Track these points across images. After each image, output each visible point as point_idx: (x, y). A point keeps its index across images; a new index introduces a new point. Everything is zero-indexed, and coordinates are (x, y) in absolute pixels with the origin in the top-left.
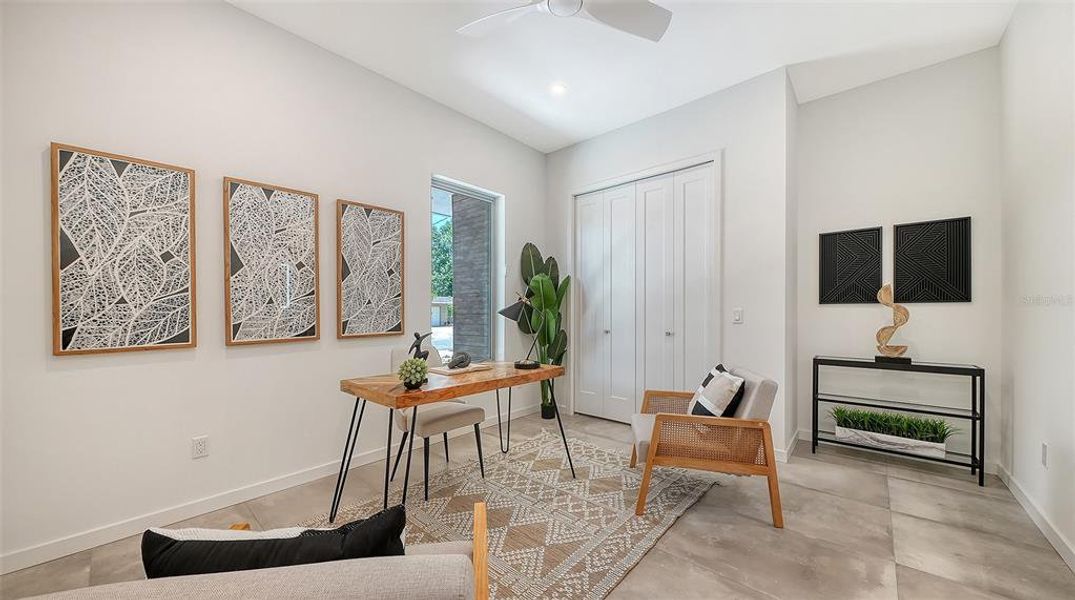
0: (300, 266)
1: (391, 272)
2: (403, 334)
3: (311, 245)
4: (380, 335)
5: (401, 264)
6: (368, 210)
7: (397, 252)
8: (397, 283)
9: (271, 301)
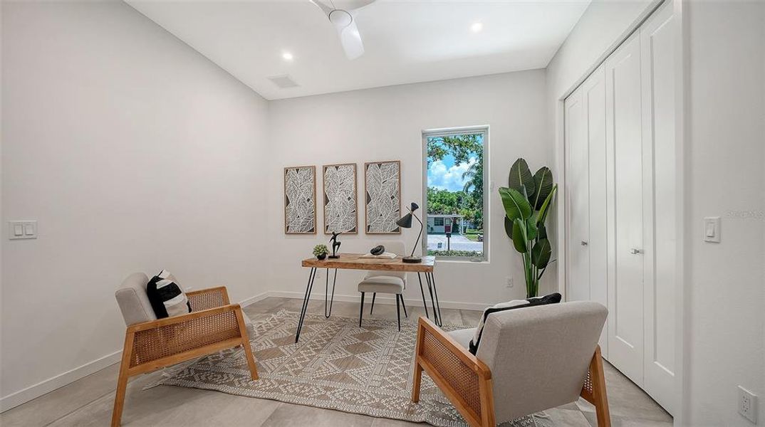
0: (349, 199)
1: (392, 197)
2: (400, 234)
3: (353, 189)
4: (387, 234)
5: (399, 192)
6: (380, 165)
7: (397, 185)
8: (397, 203)
9: (338, 216)
